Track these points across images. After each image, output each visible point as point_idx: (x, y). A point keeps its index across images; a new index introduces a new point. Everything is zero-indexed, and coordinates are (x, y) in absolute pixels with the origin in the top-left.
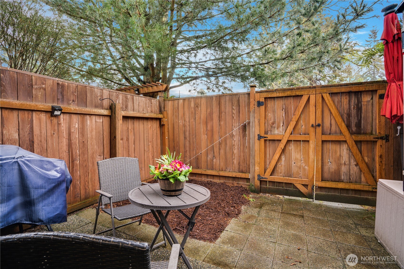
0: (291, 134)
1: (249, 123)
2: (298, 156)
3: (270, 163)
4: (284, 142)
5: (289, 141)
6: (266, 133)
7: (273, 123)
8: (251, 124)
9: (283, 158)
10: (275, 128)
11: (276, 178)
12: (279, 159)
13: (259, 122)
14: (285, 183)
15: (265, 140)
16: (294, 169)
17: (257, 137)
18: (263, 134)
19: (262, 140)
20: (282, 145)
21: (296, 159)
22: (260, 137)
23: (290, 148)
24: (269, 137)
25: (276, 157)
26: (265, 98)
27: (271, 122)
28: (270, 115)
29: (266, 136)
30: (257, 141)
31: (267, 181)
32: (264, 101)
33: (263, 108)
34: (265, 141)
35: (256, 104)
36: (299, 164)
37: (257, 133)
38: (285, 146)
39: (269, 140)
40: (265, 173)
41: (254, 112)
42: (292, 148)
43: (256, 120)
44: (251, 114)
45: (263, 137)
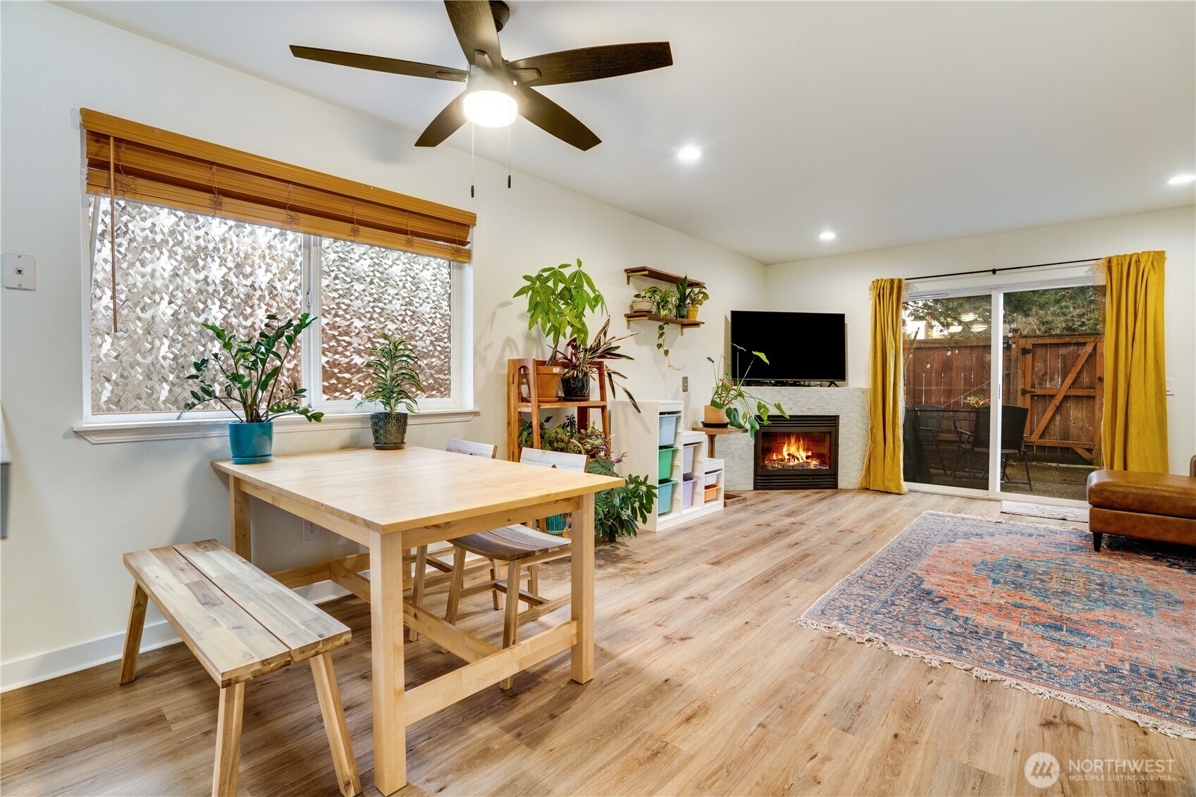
0: (1070, 388)
1: (1008, 375)
2: (1079, 415)
3: (1040, 420)
4: (1059, 397)
5: (1066, 398)
6: (1033, 386)
7: (1044, 375)
8: (1012, 376)
9: (1058, 418)
10: (1046, 380)
11: (1047, 442)
12: (1052, 418)
13: (1024, 372)
14: (1061, 448)
15: (1031, 395)
16: (1074, 430)
17: (1020, 392)
18: (1028, 388)
19: (1028, 396)
20: (1056, 402)
21: (1076, 418)
22: (1024, 392)
23: (1068, 405)
24: (1038, 392)
25: (1048, 415)
26: (1033, 345)
27: (1040, 374)
28: (1040, 365)
29: (1032, 390)
30: (1020, 395)
31: (1033, 446)
32: (1031, 348)
33: (1029, 357)
34: (1032, 397)
35: (1020, 351)
36: (1080, 424)
37: (1020, 387)
38: (1061, 403)
39: (1038, 396)
40: (1031, 435)
41: (1017, 361)
42: (1070, 405)
43: (1020, 371)
44: (1013, 364)
45: (1028, 392)
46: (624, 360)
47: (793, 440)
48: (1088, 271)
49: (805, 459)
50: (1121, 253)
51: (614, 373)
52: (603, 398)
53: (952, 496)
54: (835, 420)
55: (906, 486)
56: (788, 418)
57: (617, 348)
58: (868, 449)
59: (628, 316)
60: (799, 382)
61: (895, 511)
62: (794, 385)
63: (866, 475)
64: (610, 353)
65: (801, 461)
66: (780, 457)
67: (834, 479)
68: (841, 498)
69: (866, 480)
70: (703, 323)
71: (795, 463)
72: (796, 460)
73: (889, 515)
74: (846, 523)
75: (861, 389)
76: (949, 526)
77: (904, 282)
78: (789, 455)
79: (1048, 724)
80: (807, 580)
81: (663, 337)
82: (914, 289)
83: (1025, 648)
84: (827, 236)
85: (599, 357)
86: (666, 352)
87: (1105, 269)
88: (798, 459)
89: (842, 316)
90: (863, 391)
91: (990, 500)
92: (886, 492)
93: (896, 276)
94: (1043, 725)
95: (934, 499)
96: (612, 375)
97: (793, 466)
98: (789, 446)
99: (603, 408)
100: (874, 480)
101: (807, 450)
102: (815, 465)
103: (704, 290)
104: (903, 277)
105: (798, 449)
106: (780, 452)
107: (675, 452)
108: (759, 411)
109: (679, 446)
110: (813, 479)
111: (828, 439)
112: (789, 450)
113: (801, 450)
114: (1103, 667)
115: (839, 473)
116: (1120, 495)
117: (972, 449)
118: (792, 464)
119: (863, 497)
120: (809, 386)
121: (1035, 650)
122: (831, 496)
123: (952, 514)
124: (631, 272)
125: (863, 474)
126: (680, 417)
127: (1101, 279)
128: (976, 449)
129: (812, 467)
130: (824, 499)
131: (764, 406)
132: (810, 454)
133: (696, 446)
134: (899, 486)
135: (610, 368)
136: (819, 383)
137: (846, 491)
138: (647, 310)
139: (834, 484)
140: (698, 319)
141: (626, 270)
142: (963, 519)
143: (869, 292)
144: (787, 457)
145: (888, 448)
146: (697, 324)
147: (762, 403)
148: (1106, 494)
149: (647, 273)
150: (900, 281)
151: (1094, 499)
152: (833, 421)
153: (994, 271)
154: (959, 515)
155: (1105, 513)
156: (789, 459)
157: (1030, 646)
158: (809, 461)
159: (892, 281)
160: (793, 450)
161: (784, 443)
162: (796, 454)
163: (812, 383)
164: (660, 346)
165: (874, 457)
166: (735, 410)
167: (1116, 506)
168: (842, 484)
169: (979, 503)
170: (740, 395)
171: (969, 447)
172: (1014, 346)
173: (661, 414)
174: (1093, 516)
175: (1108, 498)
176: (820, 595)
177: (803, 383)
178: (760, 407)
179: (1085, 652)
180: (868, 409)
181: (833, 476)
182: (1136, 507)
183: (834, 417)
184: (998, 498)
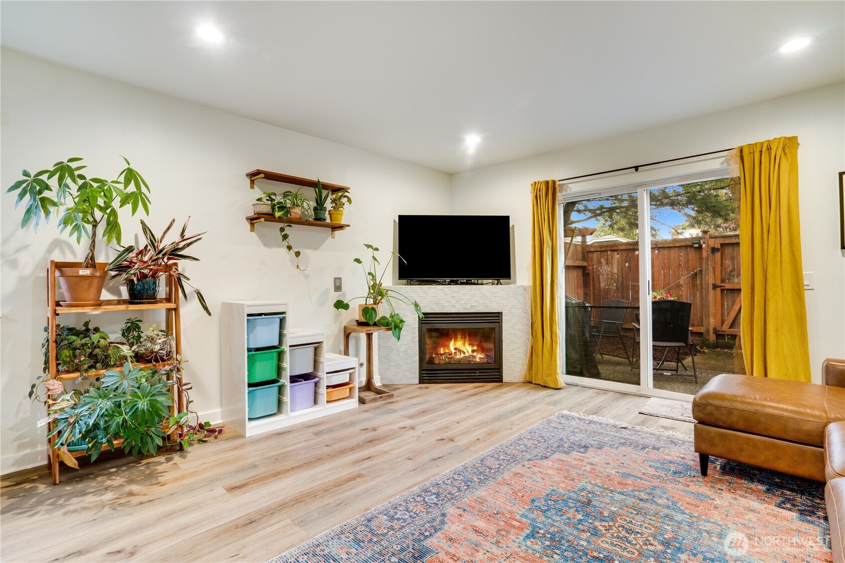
1: (701, 271)
3: (728, 314)
6: (723, 281)
7: (731, 271)
8: (703, 273)
10: (734, 276)
11: (736, 331)
13: (714, 268)
15: (721, 289)
17: (711, 287)
18: (718, 283)
19: (719, 290)
22: (715, 287)
24: (727, 286)
25: (736, 307)
26: (721, 244)
27: (729, 270)
28: (727, 262)
29: (722, 285)
30: (711, 291)
31: (725, 335)
32: (719, 247)
33: (718, 255)
34: (722, 290)
35: (710, 250)
37: (711, 281)
39: (727, 290)
40: (722, 325)
41: (707, 259)
43: (711, 269)
44: (704, 262)
45: (719, 287)
47: (459, 337)
48: (724, 162)
49: (470, 352)
50: (753, 142)
53: (606, 391)
54: (499, 317)
58: (530, 343)
59: (252, 220)
60: (471, 280)
62: (467, 283)
63: (529, 369)
64: (176, 254)
65: (467, 354)
66: (447, 351)
67: (499, 372)
69: (530, 374)
70: (349, 226)
71: (461, 356)
72: (462, 354)
73: (517, 417)
74: (459, 429)
75: (523, 286)
76: (565, 433)
77: (558, 183)
78: (456, 349)
82: (568, 189)
86: (298, 254)
87: (738, 159)
88: (464, 353)
89: (507, 219)
90: (525, 288)
91: (641, 396)
92: (545, 387)
93: (549, 178)
97: (459, 359)
98: (455, 341)
99: (175, 310)
100: (535, 375)
101: (471, 344)
102: (480, 358)
103: (346, 194)
104: (555, 178)
105: (464, 344)
106: (448, 347)
107: (282, 353)
109: (288, 347)
110: (480, 373)
111: (492, 334)
112: (455, 344)
113: (467, 345)
115: (503, 368)
116: (724, 411)
118: (458, 357)
120: (482, 284)
124: (253, 176)
125: (527, 368)
126: (284, 318)
127: (735, 171)
129: (478, 360)
132: (475, 348)
134: (556, 381)
136: (491, 281)
137: (509, 384)
138: (264, 212)
139: (499, 377)
140: (343, 222)
141: (247, 175)
144: (453, 351)
145: (546, 344)
146: (341, 227)
147: (419, 302)
148: (709, 408)
149: (262, 175)
150: (554, 182)
152: (496, 317)
153: (636, 168)
155: (709, 432)
156: (455, 353)
158: (475, 354)
159: (547, 183)
160: (459, 344)
161: (451, 339)
162: (462, 348)
163: (485, 281)
164: (289, 248)
165: (535, 351)
167: (721, 424)
168: (505, 378)
169: (629, 399)
172: (704, 246)
173: (249, 315)
174: (698, 434)
175: (711, 414)
177: (476, 281)
180: (529, 306)
181: (498, 371)
182: (741, 425)
183: (499, 313)
184: (649, 394)
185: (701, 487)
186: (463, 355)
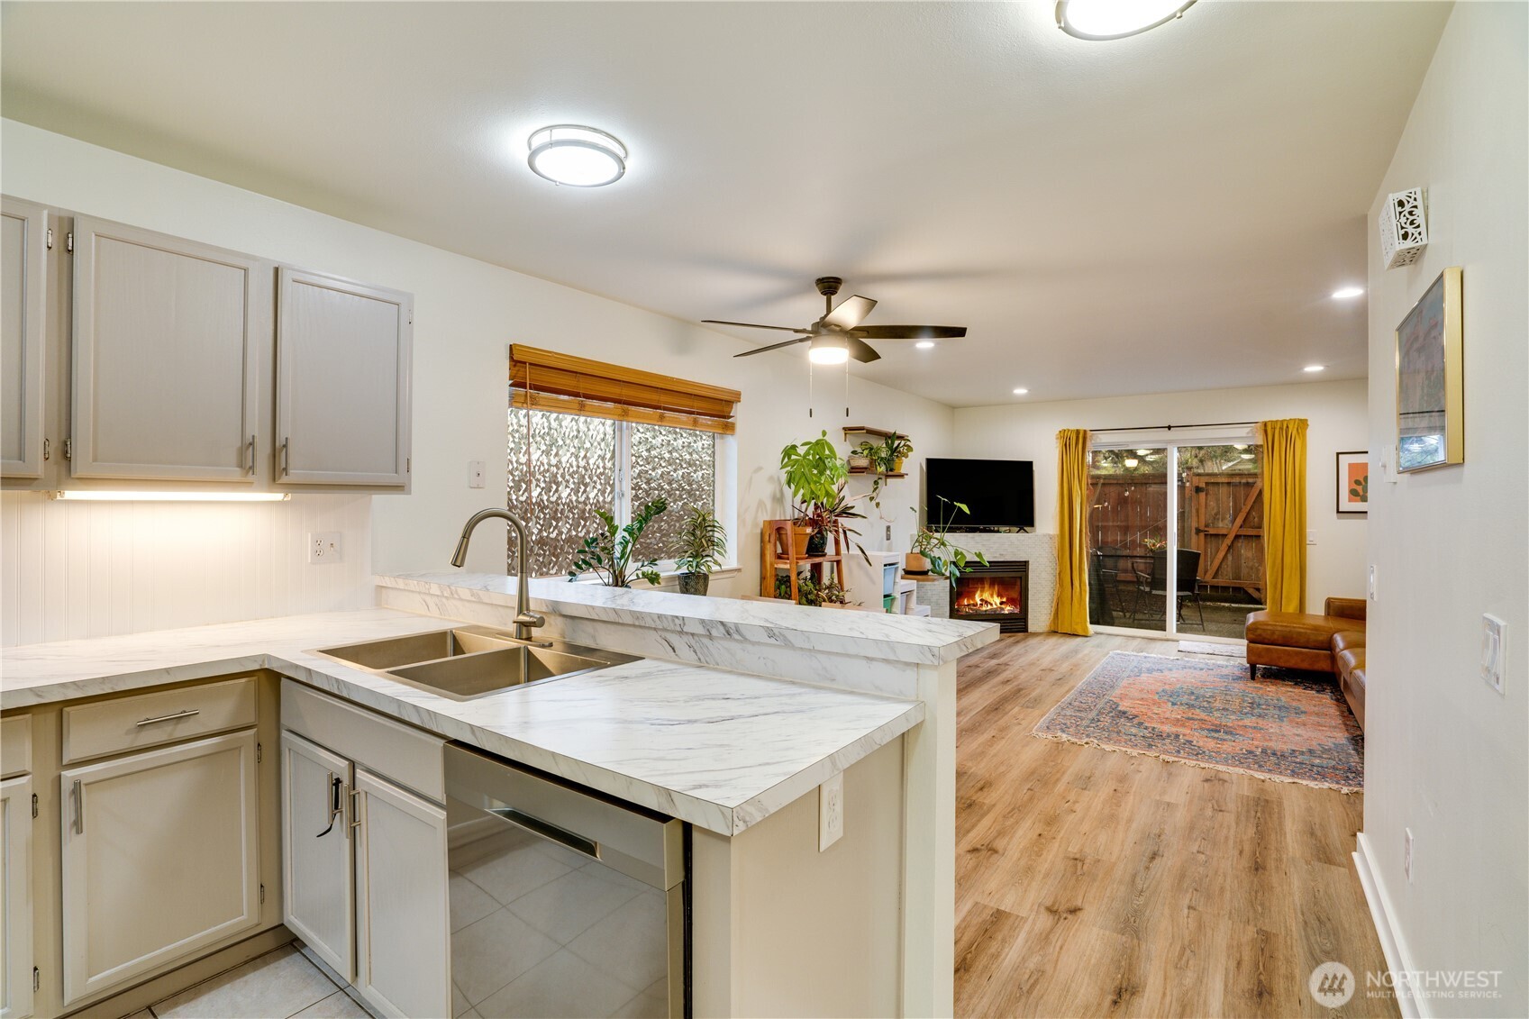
0: (1241, 527)
2: (1250, 554)
3: (1212, 562)
4: (1231, 537)
5: (1237, 537)
6: (1206, 526)
7: (1216, 514)
8: (1186, 515)
9: (1230, 558)
10: (1218, 519)
11: (1221, 581)
12: (1225, 557)
13: (1197, 511)
14: (1233, 587)
15: (1205, 536)
16: (1244, 571)
17: (1194, 531)
18: (1202, 528)
19: (1202, 535)
20: (1228, 541)
21: (1247, 557)
22: (1198, 531)
23: (1239, 545)
24: (1212, 531)
25: (1221, 555)
26: (1206, 483)
27: (1213, 513)
28: (1212, 504)
29: (1206, 529)
30: (1194, 537)
31: (1207, 585)
32: (1204, 486)
33: (1202, 495)
35: (1194, 489)
36: (1251, 564)
37: (1194, 525)
38: (1232, 543)
39: (1211, 535)
40: (1205, 574)
41: (1191, 498)
42: (1240, 544)
43: (1194, 511)
44: (1187, 502)
45: (1202, 531)
46: (859, 518)
47: (987, 586)
48: (1248, 433)
49: (998, 604)
50: (1274, 419)
51: (850, 530)
52: (838, 553)
53: (1134, 637)
55: (1092, 628)
56: (988, 564)
57: (853, 507)
58: (1056, 593)
60: (990, 528)
61: (1086, 652)
62: (985, 530)
63: (1054, 619)
64: (846, 512)
65: (995, 606)
66: (972, 602)
67: (1025, 623)
68: (1033, 642)
69: (1054, 623)
70: (905, 474)
71: (987, 607)
72: (988, 604)
73: (1080, 656)
74: (1046, 662)
75: (1049, 535)
76: (1135, 664)
77: (1089, 433)
78: (982, 600)
79: (1207, 780)
80: (1028, 707)
81: (877, 491)
83: (1195, 743)
84: (1020, 391)
85: (836, 516)
86: (878, 505)
87: (1262, 432)
88: (991, 604)
89: (1032, 462)
90: (1051, 537)
91: (1167, 640)
92: (1074, 635)
93: (1082, 427)
94: (1204, 781)
95: (1118, 641)
96: (848, 532)
97: (986, 611)
98: (982, 591)
99: (838, 562)
100: (1062, 624)
101: (999, 595)
102: (1009, 610)
103: (908, 443)
104: (1088, 428)
105: (992, 596)
106: (973, 599)
107: (893, 600)
108: (956, 557)
109: (897, 595)
110: (1004, 623)
111: (1019, 583)
112: (982, 595)
113: (995, 596)
114: (1244, 751)
115: (1029, 617)
116: (1269, 632)
117: (1150, 592)
118: (984, 609)
119: (1053, 640)
120: (998, 531)
121: (1201, 744)
122: (1024, 639)
123: (1135, 654)
124: (848, 431)
125: (1052, 618)
127: (1259, 440)
128: (1154, 592)
129: (1007, 612)
130: (1018, 642)
131: (961, 553)
132: (1004, 600)
133: (907, 594)
134: (1086, 629)
135: (845, 526)
136: (1008, 528)
137: (1036, 634)
138: (862, 465)
139: (1025, 629)
140: (903, 471)
141: (844, 428)
142: (1145, 657)
143: (1055, 441)
144: (979, 602)
145: (1075, 591)
146: (901, 476)
147: (960, 550)
148: (1259, 632)
149: (865, 431)
150: (1085, 431)
151: (1252, 636)
152: (1024, 565)
153: (1169, 428)
154: (1142, 654)
155: (1258, 648)
156: (981, 605)
157: (1198, 742)
158: (1003, 606)
159: (1077, 431)
160: (986, 596)
161: (977, 588)
162: (990, 600)
163: (1003, 528)
164: (872, 499)
165: (1062, 601)
166: (939, 558)
167: (1266, 641)
168: (1031, 629)
169: (1158, 644)
170: (943, 544)
171: (1147, 589)
172: (1188, 484)
173: (885, 565)
174: (1249, 650)
175: (1260, 635)
176: (1042, 717)
178: (957, 553)
179: (1234, 744)
180: (1056, 555)
181: (1024, 621)
182: (1280, 642)
183: (1025, 562)
184: (1175, 638)
185: (1252, 684)
186: (989, 607)
